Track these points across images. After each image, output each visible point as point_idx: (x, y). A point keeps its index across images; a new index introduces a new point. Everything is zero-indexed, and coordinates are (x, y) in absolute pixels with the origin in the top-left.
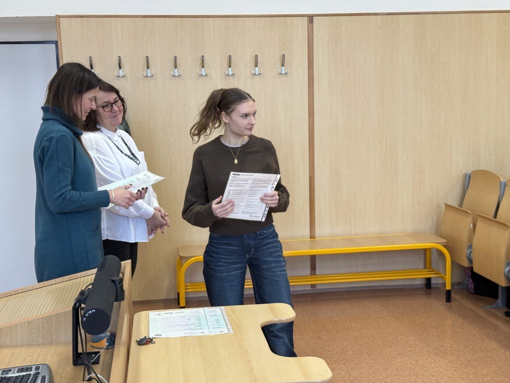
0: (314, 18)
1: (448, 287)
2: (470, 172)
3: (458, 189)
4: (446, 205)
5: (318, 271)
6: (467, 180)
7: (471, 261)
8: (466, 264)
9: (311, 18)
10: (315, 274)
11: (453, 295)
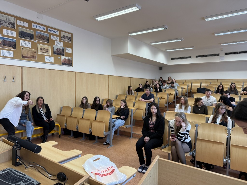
0: (23, 67)
1: (60, 134)
2: (62, 106)
3: (59, 111)
4: (57, 114)
5: (23, 136)
6: (62, 109)
7: (66, 127)
8: (64, 128)
9: (22, 67)
10: (23, 137)
11: (61, 136)
